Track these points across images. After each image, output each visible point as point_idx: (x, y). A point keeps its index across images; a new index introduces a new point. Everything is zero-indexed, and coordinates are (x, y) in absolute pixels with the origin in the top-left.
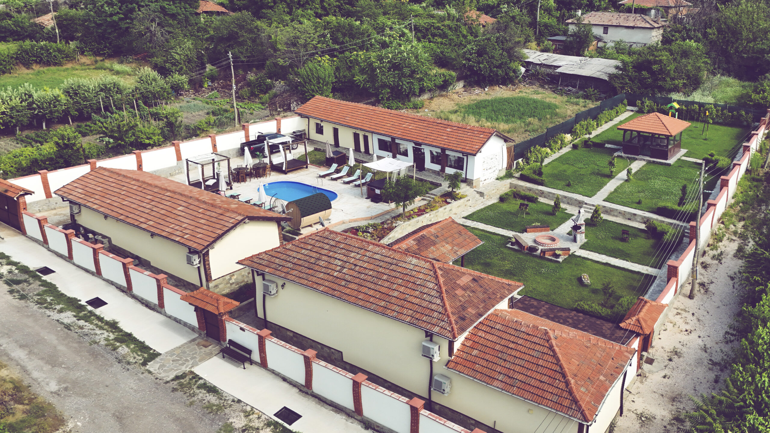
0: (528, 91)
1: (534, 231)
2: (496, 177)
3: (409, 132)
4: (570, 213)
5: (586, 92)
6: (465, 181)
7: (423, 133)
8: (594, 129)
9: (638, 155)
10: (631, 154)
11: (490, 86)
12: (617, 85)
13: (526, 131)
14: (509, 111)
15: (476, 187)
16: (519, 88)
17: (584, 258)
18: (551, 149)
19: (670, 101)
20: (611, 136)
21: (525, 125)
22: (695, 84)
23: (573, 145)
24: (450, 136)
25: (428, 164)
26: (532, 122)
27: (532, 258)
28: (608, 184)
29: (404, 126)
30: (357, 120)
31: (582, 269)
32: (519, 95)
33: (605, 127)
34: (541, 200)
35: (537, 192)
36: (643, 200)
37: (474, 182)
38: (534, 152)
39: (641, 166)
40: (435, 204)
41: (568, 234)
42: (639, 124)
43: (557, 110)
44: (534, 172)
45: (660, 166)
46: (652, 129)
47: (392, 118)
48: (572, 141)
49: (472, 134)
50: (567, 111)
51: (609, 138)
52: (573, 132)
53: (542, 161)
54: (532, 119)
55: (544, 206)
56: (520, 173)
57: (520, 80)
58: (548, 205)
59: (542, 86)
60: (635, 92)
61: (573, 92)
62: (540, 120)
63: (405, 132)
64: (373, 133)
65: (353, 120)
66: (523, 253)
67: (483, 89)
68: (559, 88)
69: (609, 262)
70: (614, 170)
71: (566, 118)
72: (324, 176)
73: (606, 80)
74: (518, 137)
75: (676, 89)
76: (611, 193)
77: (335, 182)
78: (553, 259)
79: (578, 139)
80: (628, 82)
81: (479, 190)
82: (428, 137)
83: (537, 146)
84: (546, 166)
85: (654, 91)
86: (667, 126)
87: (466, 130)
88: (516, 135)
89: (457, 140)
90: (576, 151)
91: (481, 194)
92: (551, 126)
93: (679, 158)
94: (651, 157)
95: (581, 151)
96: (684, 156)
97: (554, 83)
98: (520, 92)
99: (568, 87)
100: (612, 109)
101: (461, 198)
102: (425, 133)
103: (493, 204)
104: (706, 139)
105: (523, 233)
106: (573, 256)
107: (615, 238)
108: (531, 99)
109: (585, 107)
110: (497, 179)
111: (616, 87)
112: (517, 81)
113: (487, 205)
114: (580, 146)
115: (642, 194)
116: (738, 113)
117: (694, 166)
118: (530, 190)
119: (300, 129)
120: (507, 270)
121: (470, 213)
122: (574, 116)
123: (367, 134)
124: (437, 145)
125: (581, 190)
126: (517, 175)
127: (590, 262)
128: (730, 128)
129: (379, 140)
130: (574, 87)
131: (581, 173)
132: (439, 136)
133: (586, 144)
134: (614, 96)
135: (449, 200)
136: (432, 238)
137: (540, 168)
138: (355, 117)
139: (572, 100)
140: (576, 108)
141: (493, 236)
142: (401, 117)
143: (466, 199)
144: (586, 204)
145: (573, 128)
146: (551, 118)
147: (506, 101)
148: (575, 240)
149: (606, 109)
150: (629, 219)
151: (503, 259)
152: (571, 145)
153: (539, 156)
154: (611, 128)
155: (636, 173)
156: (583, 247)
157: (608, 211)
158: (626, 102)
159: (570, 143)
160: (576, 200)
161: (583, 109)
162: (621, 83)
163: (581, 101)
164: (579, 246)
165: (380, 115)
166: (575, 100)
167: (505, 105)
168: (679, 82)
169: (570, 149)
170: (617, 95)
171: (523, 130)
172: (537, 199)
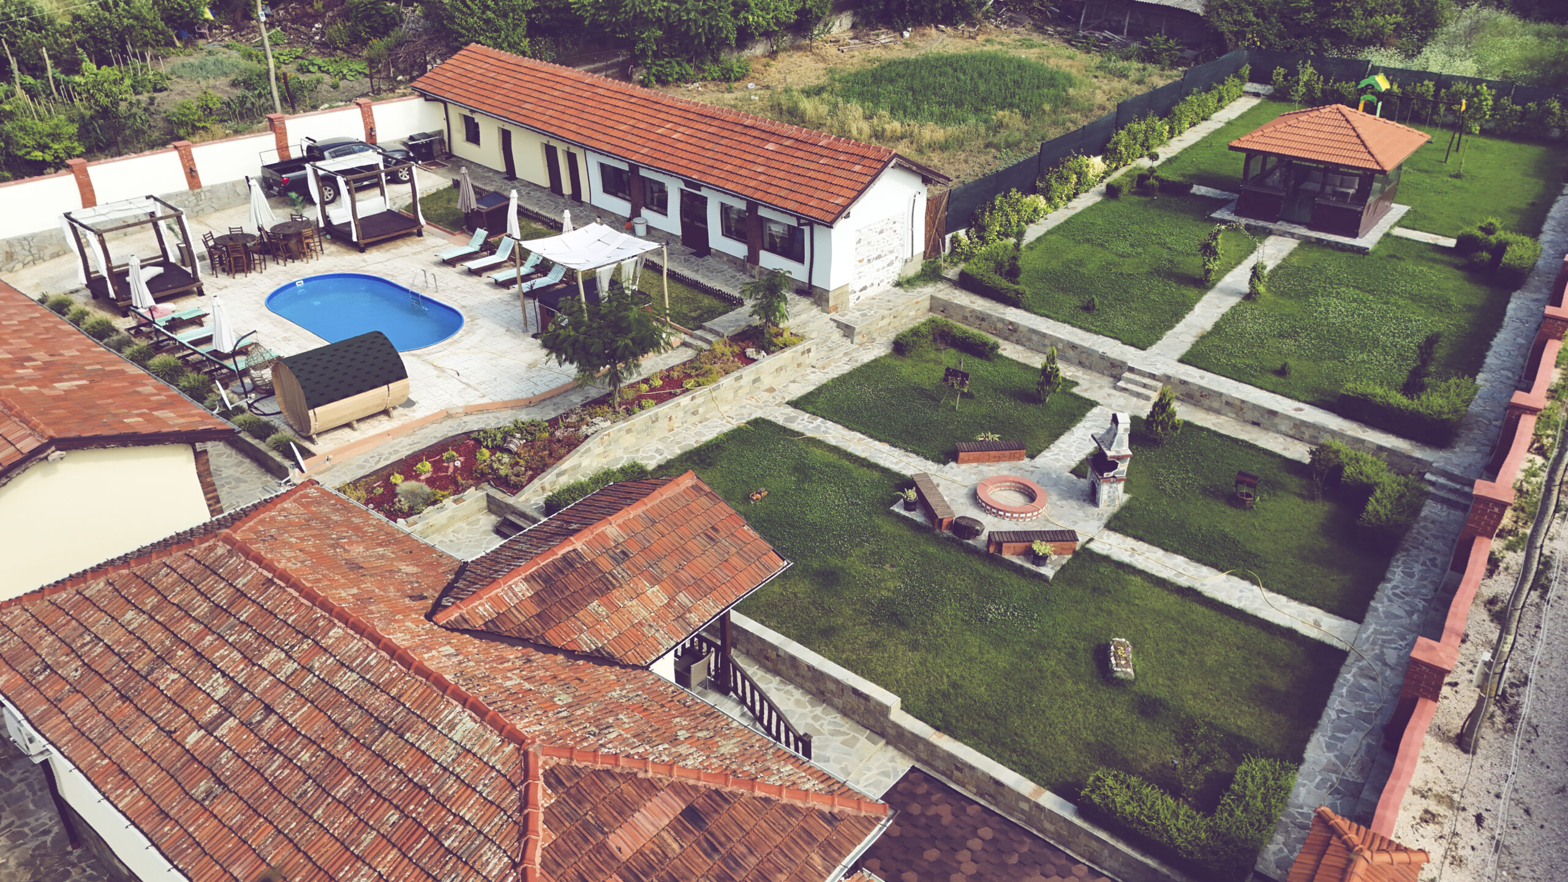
0: (1006, 40)
1: (978, 460)
2: (896, 278)
3: (668, 150)
4: (1086, 395)
5: (1147, 43)
6: (807, 290)
7: (703, 153)
8: (1162, 143)
9: (1275, 221)
10: (1256, 218)
11: (914, 26)
12: (1224, 28)
13: (987, 146)
14: (950, 92)
15: (836, 309)
16: (985, 33)
17: (1120, 565)
18: (1049, 200)
19: (1364, 70)
20: (1206, 162)
21: (988, 129)
22: (1423, 27)
23: (1109, 186)
24: (774, 164)
25: (717, 239)
26: (1006, 120)
27: (962, 556)
28: (1198, 308)
29: (660, 131)
30: (550, 112)
31: (1113, 607)
32: (985, 49)
33: (1191, 136)
34: (1009, 350)
35: (1000, 325)
36: (1291, 362)
37: (831, 295)
38: (1001, 209)
39: (1285, 254)
40: (708, 366)
41: (1073, 471)
42: (1292, 137)
43: (1071, 91)
44: (999, 268)
45: (1338, 253)
46: (1325, 150)
47: (633, 107)
48: (1107, 174)
49: (831, 162)
50: (1093, 93)
51: (1202, 167)
52: (1108, 150)
53: (1020, 235)
54: (1007, 113)
55: (1015, 369)
56: (962, 266)
57: (988, 11)
58: (1025, 367)
59: (1040, 29)
60: (1270, 45)
61: (1116, 45)
62: (1026, 115)
63: (661, 147)
64: (585, 148)
65: (540, 110)
66: (936, 537)
67: (897, 34)
68: (1081, 33)
69: (1198, 586)
70: (1214, 265)
71: (1091, 111)
72: (451, 262)
73: (1197, 15)
74: (966, 162)
75: (1377, 39)
76: (1203, 337)
77: (474, 279)
78: (1028, 565)
79: (1123, 170)
80: (1254, 19)
81: (843, 320)
82: (718, 164)
83: (1014, 190)
84: (1031, 247)
85: (1319, 43)
86: (1369, 143)
87: (816, 150)
88: (963, 156)
89: (789, 177)
90: (1113, 204)
91: (848, 331)
92: (1054, 133)
93: (1385, 230)
94: (1311, 228)
95: (1127, 203)
96: (1399, 224)
97: (1068, 22)
98: (987, 41)
99: (1102, 30)
100: (1208, 90)
101: (786, 346)
102: (710, 154)
103: (876, 360)
104: (1458, 176)
105: (945, 463)
106: (1086, 557)
107: (1213, 493)
108: (1010, 61)
109: (1140, 82)
110: (898, 284)
111: (1222, 33)
112: (980, 15)
113: (858, 364)
114: (1125, 190)
115: (1289, 344)
116: (1539, 105)
117: (1432, 255)
118: (983, 320)
119: (428, 131)
120: (883, 603)
121: (811, 388)
122: (1111, 107)
123: (573, 150)
124: (738, 189)
125: (1120, 323)
126: (952, 273)
127: (1138, 580)
128: (1513, 146)
129: (603, 167)
130: (1118, 31)
131: (1126, 269)
132: (746, 164)
133: (1142, 183)
134: (1220, 55)
135: (751, 352)
136: (605, 564)
137: (1015, 258)
138: (544, 104)
139: (1111, 65)
140: (1118, 84)
141: (858, 472)
142: (657, 107)
143: (800, 348)
144: (1131, 370)
145: (1109, 140)
146: (1054, 112)
147: (951, 65)
148: (1092, 497)
149: (1195, 90)
150: (1256, 424)
151: (878, 559)
152: (1102, 187)
153: (1014, 218)
154: (1204, 140)
155: (1274, 272)
156: (1117, 524)
157: (1195, 396)
158: (1246, 70)
159: (1101, 181)
160: (1103, 357)
161: (1138, 90)
162: (1235, 22)
163: (1135, 65)
164: (1104, 521)
165: (605, 100)
166: (1121, 64)
167: (945, 73)
168: (1387, 22)
169: (1099, 199)
170: (1225, 52)
171: (981, 143)
172: (996, 347)
